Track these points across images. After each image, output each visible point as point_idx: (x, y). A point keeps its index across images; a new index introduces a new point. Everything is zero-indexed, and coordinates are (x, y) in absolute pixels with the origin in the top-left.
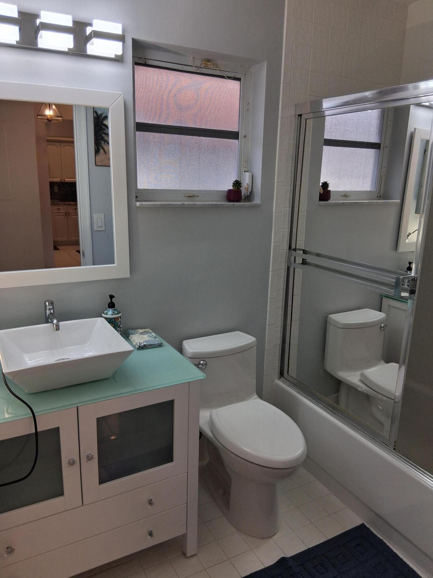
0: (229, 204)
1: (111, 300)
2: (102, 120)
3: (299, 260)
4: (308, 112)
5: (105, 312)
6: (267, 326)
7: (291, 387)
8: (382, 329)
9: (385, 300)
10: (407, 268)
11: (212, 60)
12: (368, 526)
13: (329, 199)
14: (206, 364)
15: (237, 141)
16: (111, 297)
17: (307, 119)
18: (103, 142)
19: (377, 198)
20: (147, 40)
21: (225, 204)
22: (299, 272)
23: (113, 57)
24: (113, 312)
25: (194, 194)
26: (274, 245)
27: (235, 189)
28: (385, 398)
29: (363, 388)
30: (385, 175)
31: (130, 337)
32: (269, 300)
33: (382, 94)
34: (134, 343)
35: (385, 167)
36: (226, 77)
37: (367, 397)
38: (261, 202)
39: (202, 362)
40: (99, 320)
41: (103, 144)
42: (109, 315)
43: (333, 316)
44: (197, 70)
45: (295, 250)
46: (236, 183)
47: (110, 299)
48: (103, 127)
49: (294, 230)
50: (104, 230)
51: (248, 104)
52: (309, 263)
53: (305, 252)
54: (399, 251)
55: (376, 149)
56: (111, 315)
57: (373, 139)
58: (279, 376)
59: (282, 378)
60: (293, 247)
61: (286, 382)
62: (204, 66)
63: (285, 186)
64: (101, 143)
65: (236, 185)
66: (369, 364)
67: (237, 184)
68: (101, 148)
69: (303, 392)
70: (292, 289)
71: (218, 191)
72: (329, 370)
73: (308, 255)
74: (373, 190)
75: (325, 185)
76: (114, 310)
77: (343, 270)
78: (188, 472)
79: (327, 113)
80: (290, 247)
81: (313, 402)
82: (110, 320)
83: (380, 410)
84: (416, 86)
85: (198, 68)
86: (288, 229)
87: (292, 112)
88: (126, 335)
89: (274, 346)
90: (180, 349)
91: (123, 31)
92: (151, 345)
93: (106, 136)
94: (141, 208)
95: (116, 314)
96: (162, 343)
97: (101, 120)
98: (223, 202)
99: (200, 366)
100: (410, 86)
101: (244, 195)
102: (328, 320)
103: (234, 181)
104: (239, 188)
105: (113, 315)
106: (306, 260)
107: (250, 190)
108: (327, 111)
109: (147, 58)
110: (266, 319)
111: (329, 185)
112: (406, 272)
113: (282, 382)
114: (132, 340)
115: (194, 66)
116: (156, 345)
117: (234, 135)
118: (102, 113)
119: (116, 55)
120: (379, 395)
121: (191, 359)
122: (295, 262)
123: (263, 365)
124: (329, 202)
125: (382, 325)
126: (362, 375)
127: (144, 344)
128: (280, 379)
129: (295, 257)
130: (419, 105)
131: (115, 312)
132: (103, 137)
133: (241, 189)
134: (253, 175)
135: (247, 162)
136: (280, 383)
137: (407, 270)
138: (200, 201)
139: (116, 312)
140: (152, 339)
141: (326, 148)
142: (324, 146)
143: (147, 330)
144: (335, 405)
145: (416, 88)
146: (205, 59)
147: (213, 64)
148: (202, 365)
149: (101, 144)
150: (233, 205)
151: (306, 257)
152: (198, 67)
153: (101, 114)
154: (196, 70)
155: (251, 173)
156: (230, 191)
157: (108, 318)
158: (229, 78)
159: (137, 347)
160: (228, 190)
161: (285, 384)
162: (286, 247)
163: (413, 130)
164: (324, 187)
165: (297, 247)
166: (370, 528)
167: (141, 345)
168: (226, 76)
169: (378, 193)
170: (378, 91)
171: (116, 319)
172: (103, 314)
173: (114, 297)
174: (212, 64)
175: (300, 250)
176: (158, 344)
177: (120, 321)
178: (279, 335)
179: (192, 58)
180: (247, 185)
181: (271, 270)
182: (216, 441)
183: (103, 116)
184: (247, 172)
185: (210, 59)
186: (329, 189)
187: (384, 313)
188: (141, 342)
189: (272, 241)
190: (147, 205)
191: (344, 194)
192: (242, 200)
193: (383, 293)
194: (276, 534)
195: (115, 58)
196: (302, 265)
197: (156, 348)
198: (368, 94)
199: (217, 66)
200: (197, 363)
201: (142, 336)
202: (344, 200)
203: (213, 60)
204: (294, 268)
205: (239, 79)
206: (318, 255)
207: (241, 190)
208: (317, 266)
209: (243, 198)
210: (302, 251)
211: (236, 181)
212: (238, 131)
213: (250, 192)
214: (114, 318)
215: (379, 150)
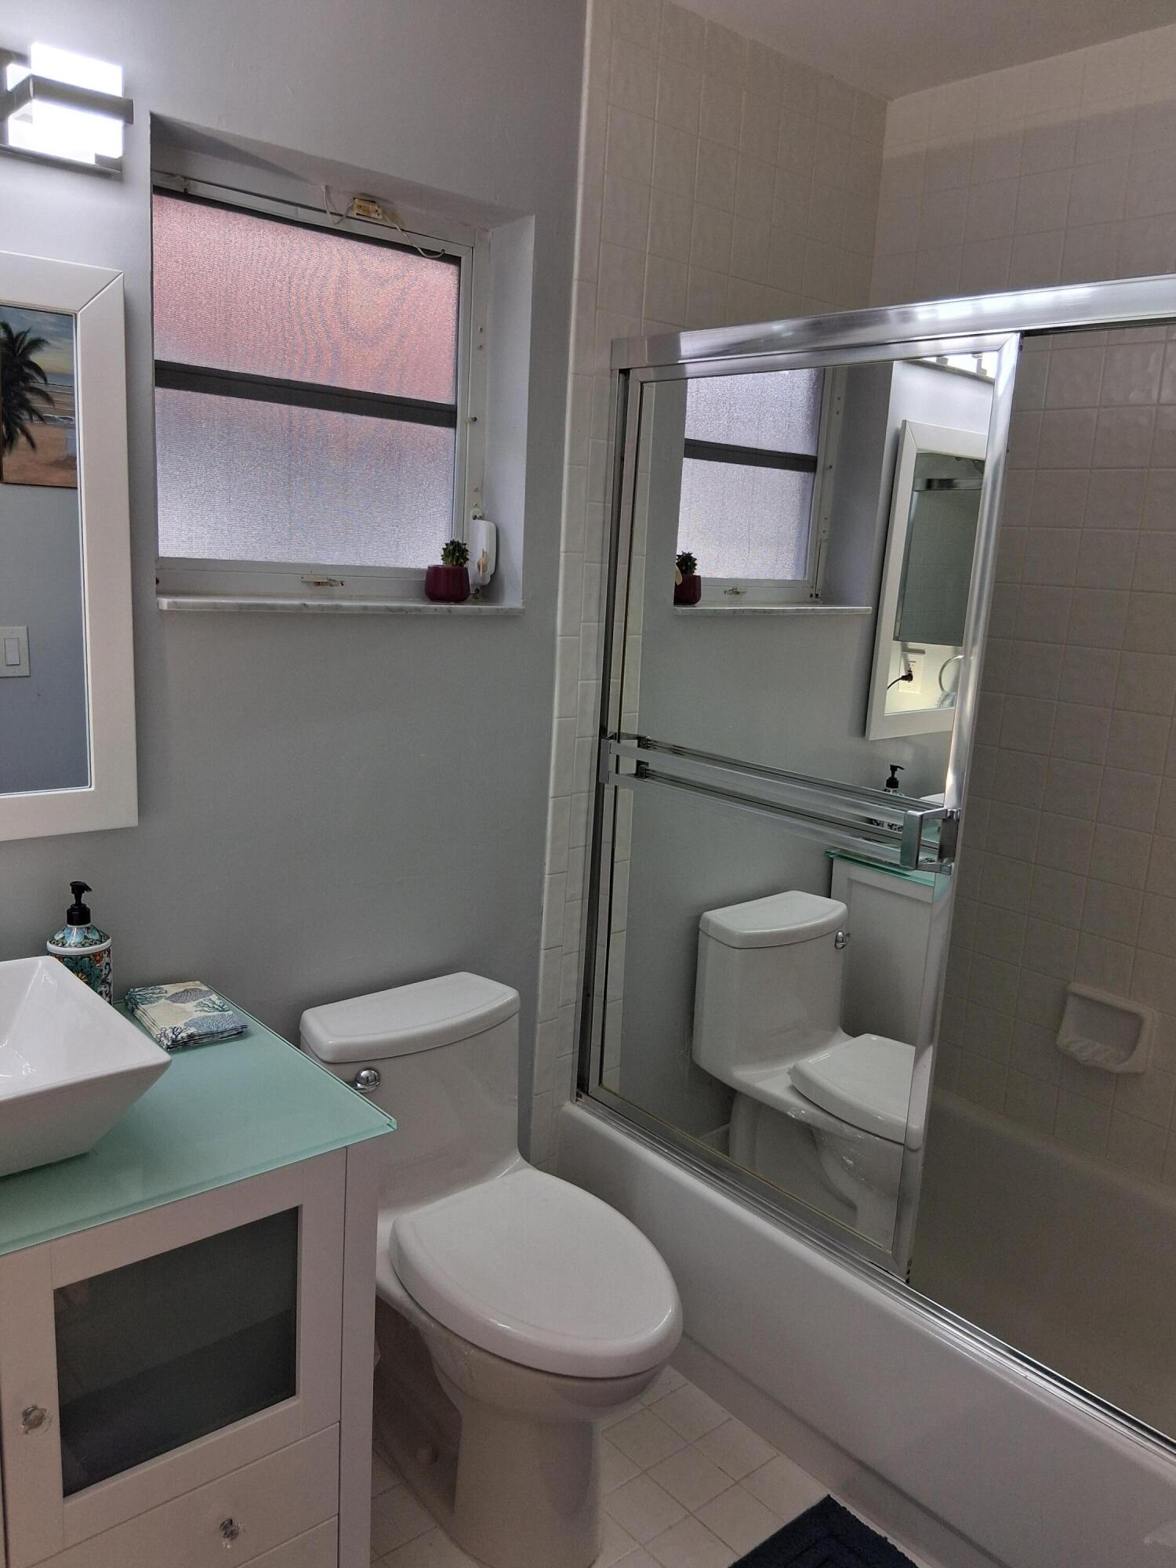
0: (436, 610)
1: (78, 898)
2: (25, 349)
3: (629, 766)
4: (644, 365)
5: (58, 937)
6: (542, 952)
7: (609, 1121)
8: (840, 945)
9: (839, 867)
10: (887, 781)
11: (379, 199)
12: (842, 1504)
13: (699, 600)
14: (377, 1079)
15: (452, 430)
16: (79, 889)
17: (645, 382)
18: (25, 416)
19: (809, 599)
20: (197, 123)
21: (424, 608)
22: (628, 796)
23: (91, 161)
24: (86, 937)
25: (331, 577)
26: (560, 724)
27: (451, 565)
28: (861, 1135)
29: (800, 1109)
30: (826, 540)
31: (138, 1013)
32: (547, 877)
33: (818, 328)
34: (156, 1032)
35: (826, 519)
36: (420, 251)
37: (809, 1133)
38: (523, 603)
39: (364, 1073)
40: (40, 965)
41: (25, 422)
42: (70, 946)
43: (716, 916)
44: (338, 223)
45: (617, 737)
46: (454, 549)
47: (73, 895)
48: (27, 370)
49: (615, 681)
50: (28, 674)
51: (481, 329)
52: (653, 773)
53: (643, 742)
54: (870, 739)
55: (807, 472)
56: (80, 945)
57: (799, 445)
58: (575, 1090)
59: (584, 1096)
60: (612, 728)
61: (594, 1109)
62: (357, 214)
63: (587, 562)
64: (20, 418)
65: (454, 554)
66: (808, 1040)
67: (456, 551)
68: (19, 430)
69: (644, 1134)
70: (610, 845)
71: (397, 570)
72: (705, 1065)
73: (650, 752)
74: (799, 578)
75: (687, 563)
76: (88, 928)
77: (739, 790)
78: (343, 1422)
79: (691, 369)
80: (603, 730)
81: (674, 1162)
82: (77, 963)
83: (846, 1168)
84: (906, 313)
85: (339, 217)
86: (597, 680)
87: (602, 361)
88: (126, 1003)
89: (562, 1006)
90: (295, 1035)
91: (126, 89)
92: (212, 1034)
93: (35, 397)
94: (175, 613)
95: (96, 944)
96: (245, 1027)
97: (20, 352)
98: (414, 601)
99: (359, 1085)
100: (893, 311)
101: (475, 584)
102: (700, 926)
103: (447, 544)
104: (461, 563)
105: (83, 946)
106: (647, 764)
107: (491, 569)
108: (692, 365)
109: (191, 177)
110: (538, 932)
111: (696, 562)
112: (885, 790)
113: (583, 1108)
114: (147, 1022)
115: (328, 213)
116: (226, 1034)
117: (442, 415)
118: (26, 330)
119: (99, 159)
120: (847, 1129)
121: (331, 1067)
122: (617, 772)
123: (530, 1063)
124: (700, 606)
125: (840, 934)
126: (796, 1073)
127: (189, 1032)
128: (577, 1100)
129: (618, 757)
130: (916, 362)
131: (90, 936)
132: (27, 401)
133: (465, 566)
134: (500, 529)
135: (482, 492)
136: (578, 1111)
137: (887, 786)
138: (350, 598)
139: (96, 937)
140: (209, 1014)
141: (688, 463)
142: (685, 459)
143: (190, 985)
144: (719, 1155)
145: (906, 318)
146: (363, 194)
147: (384, 212)
148: (367, 1081)
149: (18, 421)
150: (449, 611)
151: (645, 755)
152: (341, 215)
153: (23, 332)
154: (335, 224)
155: (493, 522)
156: (434, 571)
157: (70, 957)
158: (429, 254)
159: (166, 1042)
160: (429, 567)
161: (593, 1114)
162: (591, 729)
163: (900, 426)
164: (684, 568)
165: (622, 731)
166: (848, 1509)
167: (179, 1037)
168: (422, 249)
169: (812, 587)
170: (807, 320)
171: (96, 957)
172: (48, 943)
173: (88, 889)
174: (380, 211)
175: (629, 737)
176: (232, 1029)
177: (108, 964)
178: (576, 976)
179: (323, 187)
180: (483, 555)
181: (551, 793)
182: (417, 1311)
183: (30, 337)
184: (481, 518)
185: (373, 197)
186: (697, 573)
187: (843, 902)
188: (177, 1026)
189: (556, 713)
190: (194, 606)
191: (731, 588)
192: (470, 597)
193: (836, 848)
194: (594, 1561)
195: (99, 167)
196: (635, 780)
197: (226, 1041)
198: (777, 327)
199: (394, 216)
200: (351, 1077)
201: (179, 1007)
202: (731, 603)
203: (384, 200)
204: (616, 787)
205: (455, 260)
206: (677, 751)
207: (466, 569)
208: (675, 781)
209: (472, 591)
210: (636, 741)
211: (452, 543)
212: (452, 402)
213: (491, 576)
214: (88, 956)
215: (813, 474)
